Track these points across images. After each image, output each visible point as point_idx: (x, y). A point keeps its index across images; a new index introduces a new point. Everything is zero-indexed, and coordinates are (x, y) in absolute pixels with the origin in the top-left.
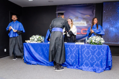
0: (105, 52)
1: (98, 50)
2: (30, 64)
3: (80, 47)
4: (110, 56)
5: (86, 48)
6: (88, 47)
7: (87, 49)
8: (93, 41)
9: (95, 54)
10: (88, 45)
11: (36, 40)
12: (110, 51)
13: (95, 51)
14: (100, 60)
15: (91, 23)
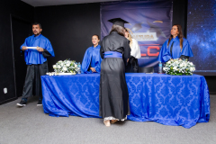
0: (197, 88)
1: (184, 86)
2: (56, 115)
3: (150, 80)
4: (206, 95)
5: (162, 81)
6: (166, 80)
7: (164, 85)
8: (175, 68)
9: (179, 93)
10: (167, 76)
11: (65, 69)
12: (206, 86)
13: (179, 87)
14: (189, 105)
15: (164, 36)
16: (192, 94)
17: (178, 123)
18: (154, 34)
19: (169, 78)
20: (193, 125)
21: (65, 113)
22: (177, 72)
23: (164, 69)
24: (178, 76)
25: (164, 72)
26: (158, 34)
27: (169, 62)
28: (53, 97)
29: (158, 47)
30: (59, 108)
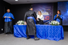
0: (60, 29)
1: (56, 29)
3: (46, 27)
4: (63, 31)
5: (50, 27)
6: (51, 27)
7: (50, 28)
9: (55, 31)
10: (51, 26)
11: (21, 23)
12: (63, 29)
13: (55, 29)
14: (58, 34)
15: (51, 14)
16: (59, 31)
17: (54, 40)
18: (48, 13)
19: (52, 26)
20: (59, 40)
21: (21, 36)
22: (54, 25)
23: (50, 23)
24: (54, 26)
25: (50, 25)
26: (49, 13)
27: (52, 22)
28: (17, 32)
29: (49, 17)
30: (19, 35)
